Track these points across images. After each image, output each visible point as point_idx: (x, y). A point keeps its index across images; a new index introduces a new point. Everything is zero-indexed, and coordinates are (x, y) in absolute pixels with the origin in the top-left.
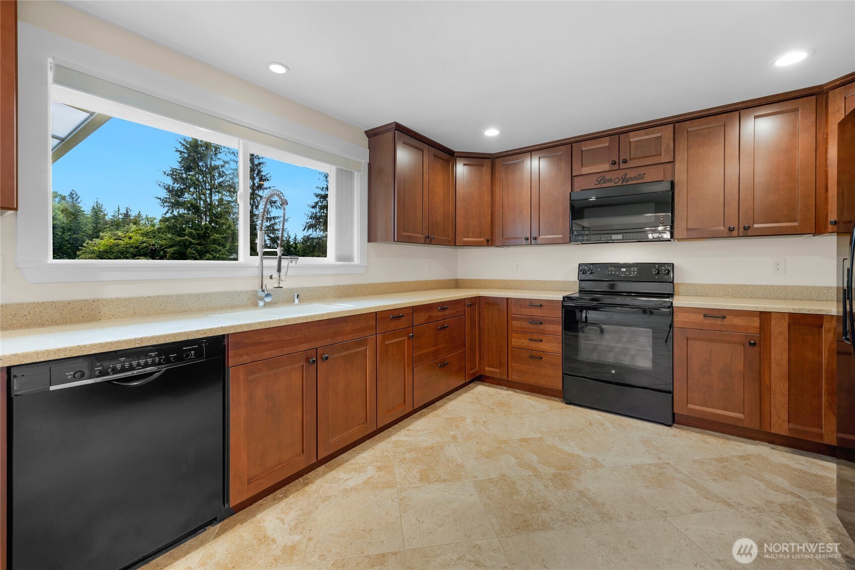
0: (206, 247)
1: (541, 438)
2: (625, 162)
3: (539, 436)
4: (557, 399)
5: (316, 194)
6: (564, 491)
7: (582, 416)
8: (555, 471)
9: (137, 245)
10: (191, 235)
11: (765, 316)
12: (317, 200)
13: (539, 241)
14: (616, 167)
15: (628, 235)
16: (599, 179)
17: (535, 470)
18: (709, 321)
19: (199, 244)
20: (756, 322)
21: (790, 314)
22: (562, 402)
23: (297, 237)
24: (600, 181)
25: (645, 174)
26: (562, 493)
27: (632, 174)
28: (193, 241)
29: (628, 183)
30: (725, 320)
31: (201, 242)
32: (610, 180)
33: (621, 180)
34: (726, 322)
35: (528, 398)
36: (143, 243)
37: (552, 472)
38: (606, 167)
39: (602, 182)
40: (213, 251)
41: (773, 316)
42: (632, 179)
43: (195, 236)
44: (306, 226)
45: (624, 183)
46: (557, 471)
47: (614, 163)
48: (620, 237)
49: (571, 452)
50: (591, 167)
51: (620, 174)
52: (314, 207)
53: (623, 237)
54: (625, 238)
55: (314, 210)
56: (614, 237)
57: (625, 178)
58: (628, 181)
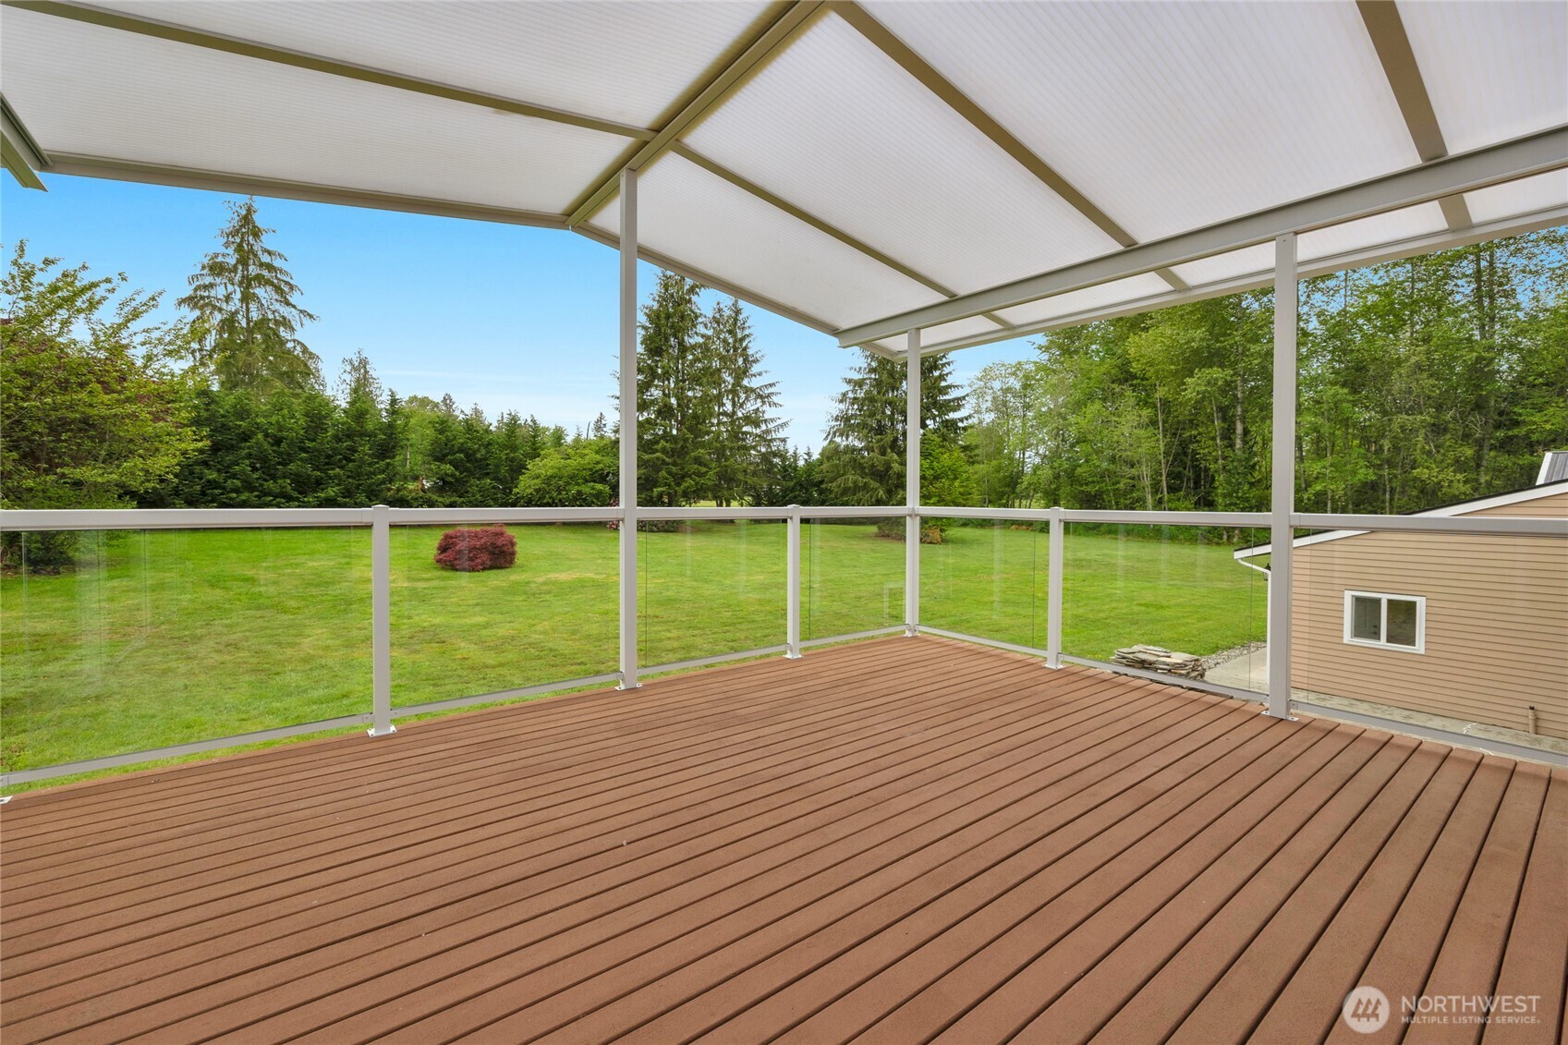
0: (683, 468)
5: (845, 379)
9: (589, 467)
10: (664, 451)
12: (847, 388)
19: (675, 464)
23: (798, 452)
28: (667, 460)
31: (675, 461)
36: (598, 463)
40: (694, 473)
43: (668, 452)
44: (829, 433)
52: (841, 401)
55: (842, 406)
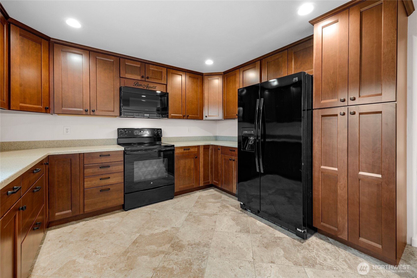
1: (140, 235)
2: (148, 78)
3: (138, 235)
4: (117, 211)
6: (184, 250)
7: (141, 212)
8: (170, 245)
11: (198, 147)
13: (96, 113)
14: (144, 79)
15: (152, 114)
16: (135, 83)
17: (162, 252)
18: (186, 151)
20: (196, 149)
21: (204, 145)
22: (123, 211)
24: (136, 84)
25: (156, 87)
26: (185, 251)
27: (151, 85)
29: (149, 89)
30: (189, 150)
32: (141, 85)
33: (146, 87)
34: (190, 151)
35: (101, 220)
37: (169, 246)
38: (139, 78)
39: (137, 85)
41: (200, 146)
42: (151, 88)
45: (148, 89)
46: (170, 244)
47: (142, 77)
48: (148, 115)
49: (162, 231)
50: (131, 75)
51: (146, 84)
53: (149, 115)
54: (150, 116)
56: (145, 115)
57: (147, 86)
58: (149, 88)
